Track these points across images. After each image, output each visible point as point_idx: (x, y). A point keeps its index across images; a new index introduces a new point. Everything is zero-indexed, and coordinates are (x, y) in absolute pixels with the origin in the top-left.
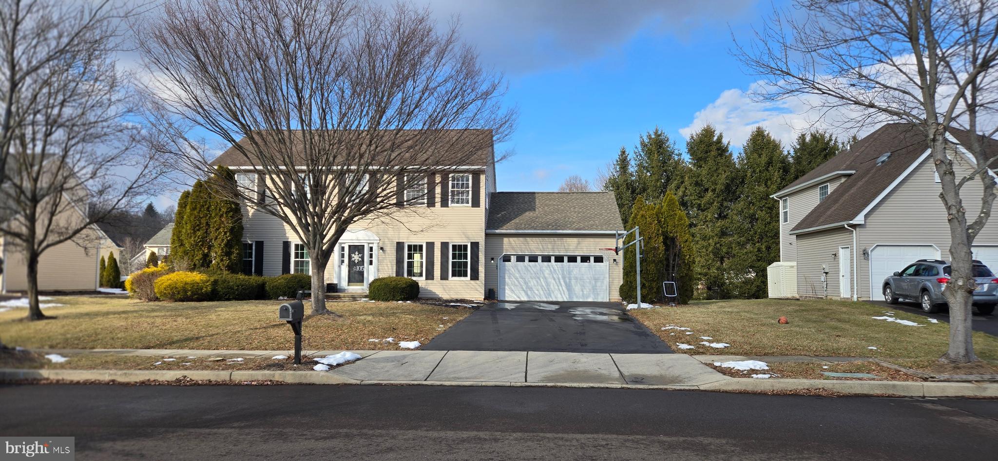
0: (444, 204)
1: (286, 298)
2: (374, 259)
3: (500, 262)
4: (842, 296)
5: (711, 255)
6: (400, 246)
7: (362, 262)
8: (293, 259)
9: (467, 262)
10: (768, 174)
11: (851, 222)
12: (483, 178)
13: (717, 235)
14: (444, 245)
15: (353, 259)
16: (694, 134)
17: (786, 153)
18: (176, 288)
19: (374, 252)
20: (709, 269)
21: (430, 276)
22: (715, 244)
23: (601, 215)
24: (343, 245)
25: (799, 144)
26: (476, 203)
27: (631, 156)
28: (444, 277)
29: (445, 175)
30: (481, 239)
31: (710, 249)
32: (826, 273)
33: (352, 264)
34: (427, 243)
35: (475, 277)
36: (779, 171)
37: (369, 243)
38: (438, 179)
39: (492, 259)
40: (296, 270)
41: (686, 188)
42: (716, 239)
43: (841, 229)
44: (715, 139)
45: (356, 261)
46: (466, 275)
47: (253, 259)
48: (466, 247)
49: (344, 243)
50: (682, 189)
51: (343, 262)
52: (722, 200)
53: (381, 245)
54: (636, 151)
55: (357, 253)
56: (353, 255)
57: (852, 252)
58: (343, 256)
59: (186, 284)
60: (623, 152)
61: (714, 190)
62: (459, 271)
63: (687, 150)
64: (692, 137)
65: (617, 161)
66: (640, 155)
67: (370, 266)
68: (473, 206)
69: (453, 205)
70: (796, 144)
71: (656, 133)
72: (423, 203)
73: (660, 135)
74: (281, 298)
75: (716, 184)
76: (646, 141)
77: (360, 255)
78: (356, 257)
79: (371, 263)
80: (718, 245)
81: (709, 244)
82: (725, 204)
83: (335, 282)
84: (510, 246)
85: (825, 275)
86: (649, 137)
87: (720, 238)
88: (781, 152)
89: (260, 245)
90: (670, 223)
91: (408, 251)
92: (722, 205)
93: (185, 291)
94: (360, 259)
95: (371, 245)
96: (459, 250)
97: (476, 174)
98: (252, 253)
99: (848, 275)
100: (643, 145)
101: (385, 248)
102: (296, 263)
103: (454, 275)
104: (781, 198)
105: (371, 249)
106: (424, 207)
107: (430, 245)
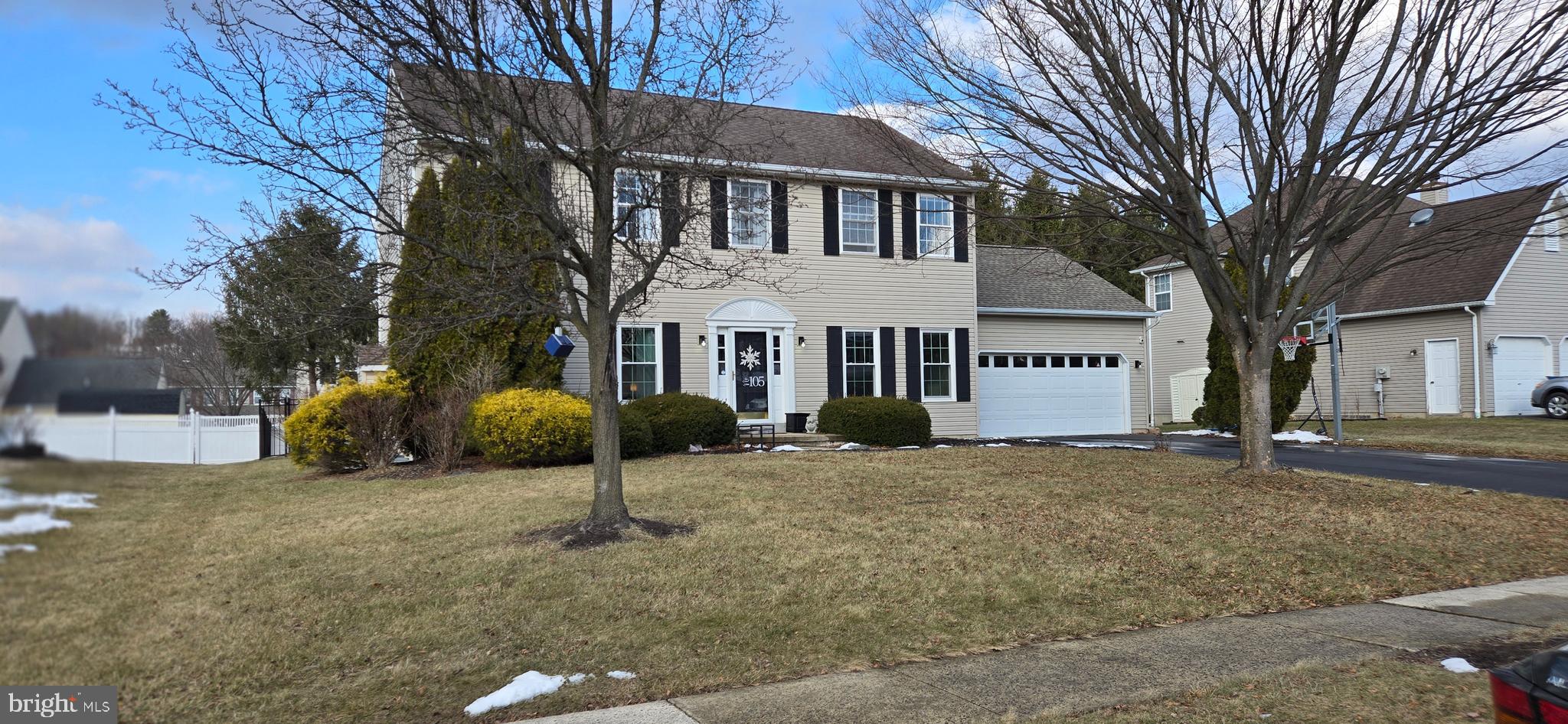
0: (909, 253)
2: (785, 362)
4: (1432, 412)
6: (834, 333)
7: (762, 369)
9: (949, 368)
14: (912, 333)
15: (744, 362)
19: (783, 348)
26: (961, 254)
29: (909, 194)
33: (741, 370)
34: (882, 329)
35: (964, 395)
37: (772, 330)
38: (897, 200)
45: (750, 366)
46: (949, 393)
49: (727, 329)
53: (799, 333)
55: (750, 349)
56: (743, 354)
58: (721, 355)
67: (778, 377)
68: (956, 259)
69: (925, 255)
72: (872, 249)
74: (693, 448)
77: (758, 354)
78: (750, 358)
79: (777, 372)
91: (850, 344)
94: (758, 362)
95: (777, 333)
105: (778, 341)
106: (874, 257)
107: (887, 334)
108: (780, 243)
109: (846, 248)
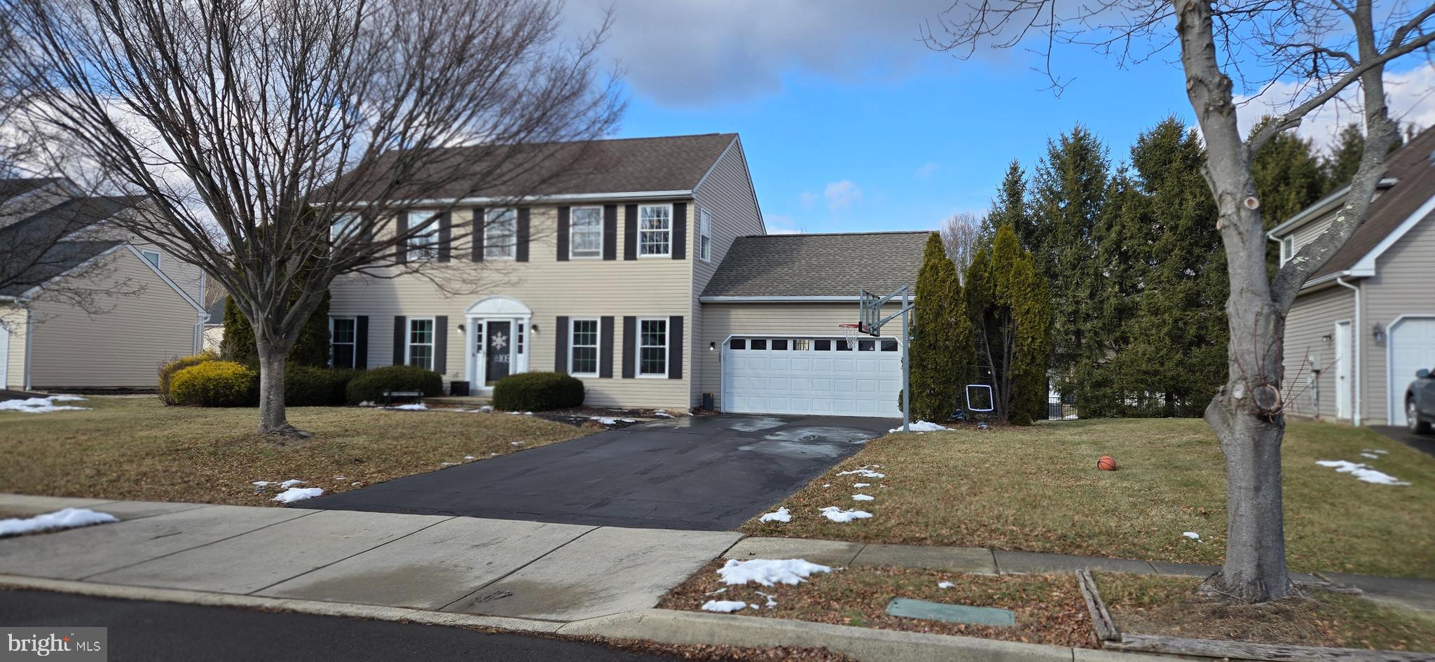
0: (630, 254)
1: (372, 404)
2: (525, 344)
3: (725, 349)
4: (1340, 415)
5: (1168, 340)
6: (562, 322)
7: (506, 350)
8: (408, 343)
9: (664, 350)
10: (1278, 198)
11: (1346, 273)
12: (690, 210)
13: (1177, 305)
14: (629, 322)
15: (494, 344)
16: (1146, 133)
17: (1321, 161)
18: (194, 385)
19: (525, 334)
20: (1162, 364)
21: (607, 373)
22: (1176, 321)
23: (902, 269)
24: (480, 322)
25: (1344, 144)
26: (679, 253)
27: (1029, 177)
28: (628, 373)
29: (631, 206)
30: (687, 312)
31: (1165, 330)
32: (1317, 372)
33: (491, 352)
34: (603, 318)
35: (676, 373)
36: (1298, 193)
37: (517, 319)
38: (621, 213)
39: (713, 344)
40: (413, 361)
41: (1124, 227)
42: (1177, 313)
43: (1333, 289)
44: (1184, 138)
46: (662, 371)
47: (355, 344)
48: (662, 324)
49: (482, 319)
50: (1116, 228)
51: (480, 348)
52: (1190, 244)
53: (534, 322)
54: (1041, 166)
55: (499, 334)
56: (494, 338)
57: (1353, 331)
58: (480, 338)
59: (209, 379)
60: (1014, 169)
61: (1173, 229)
62: (653, 364)
63: (1131, 162)
64: (1142, 140)
65: (1004, 185)
66: (1049, 173)
67: (519, 355)
68: (674, 258)
69: (644, 256)
70: (1339, 144)
71: (1076, 135)
72: (597, 254)
73: (1081, 139)
74: (365, 403)
75: (1179, 218)
76: (1059, 148)
77: (504, 338)
78: (498, 341)
79: (520, 350)
80: (1181, 324)
81: (1164, 322)
82: (1197, 251)
83: (467, 379)
84: (744, 323)
85: (1314, 375)
86: (1064, 140)
87: (1185, 310)
88: (1314, 160)
89: (363, 321)
90: (1001, 280)
91: (575, 330)
92: (1190, 252)
93: (205, 389)
94: (504, 344)
95: (520, 322)
96: (653, 329)
97: (680, 206)
98: (352, 333)
99: (1348, 379)
100: (1055, 156)
101: (541, 327)
102: (413, 349)
103: (643, 370)
104: (1282, 237)
105: (521, 328)
106: (599, 260)
107: (608, 322)
108: (523, 255)
109: (575, 254)
